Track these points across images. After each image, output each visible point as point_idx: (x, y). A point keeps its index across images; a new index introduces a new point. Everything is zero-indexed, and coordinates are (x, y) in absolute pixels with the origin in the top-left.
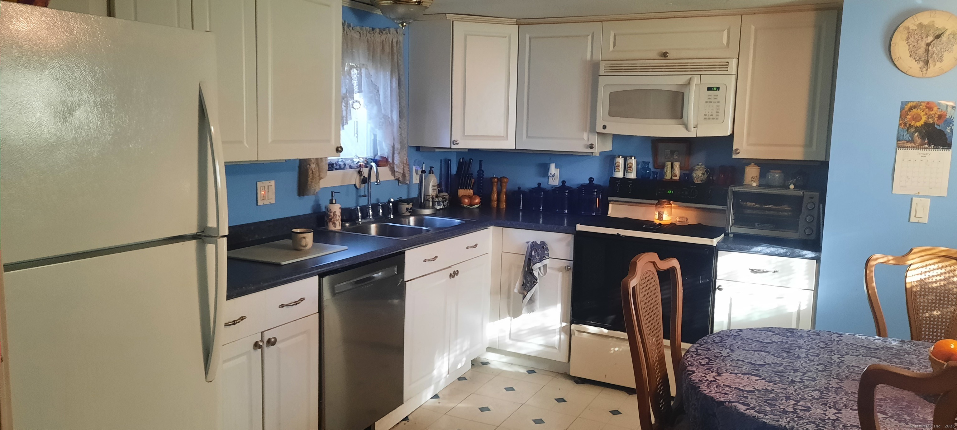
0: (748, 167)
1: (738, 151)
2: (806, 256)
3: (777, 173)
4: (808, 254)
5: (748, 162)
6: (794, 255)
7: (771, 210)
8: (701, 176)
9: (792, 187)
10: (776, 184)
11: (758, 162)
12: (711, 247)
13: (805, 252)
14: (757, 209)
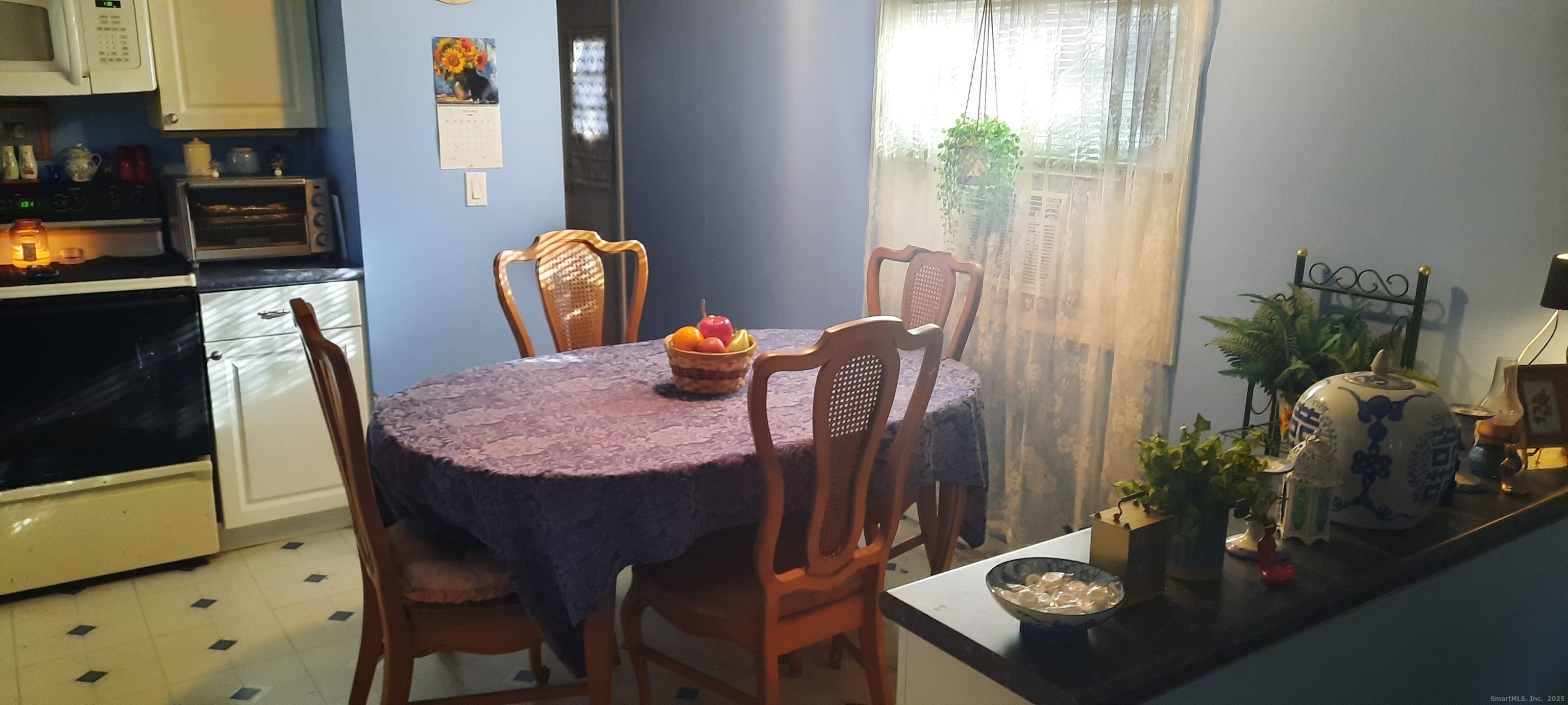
0: (190, 146)
1: (174, 118)
2: (344, 277)
3: (248, 153)
4: (346, 273)
5: (188, 136)
6: (326, 278)
7: (256, 215)
8: (88, 168)
9: (278, 172)
10: (249, 170)
11: (205, 136)
12: (189, 288)
13: (341, 271)
14: (233, 214)
